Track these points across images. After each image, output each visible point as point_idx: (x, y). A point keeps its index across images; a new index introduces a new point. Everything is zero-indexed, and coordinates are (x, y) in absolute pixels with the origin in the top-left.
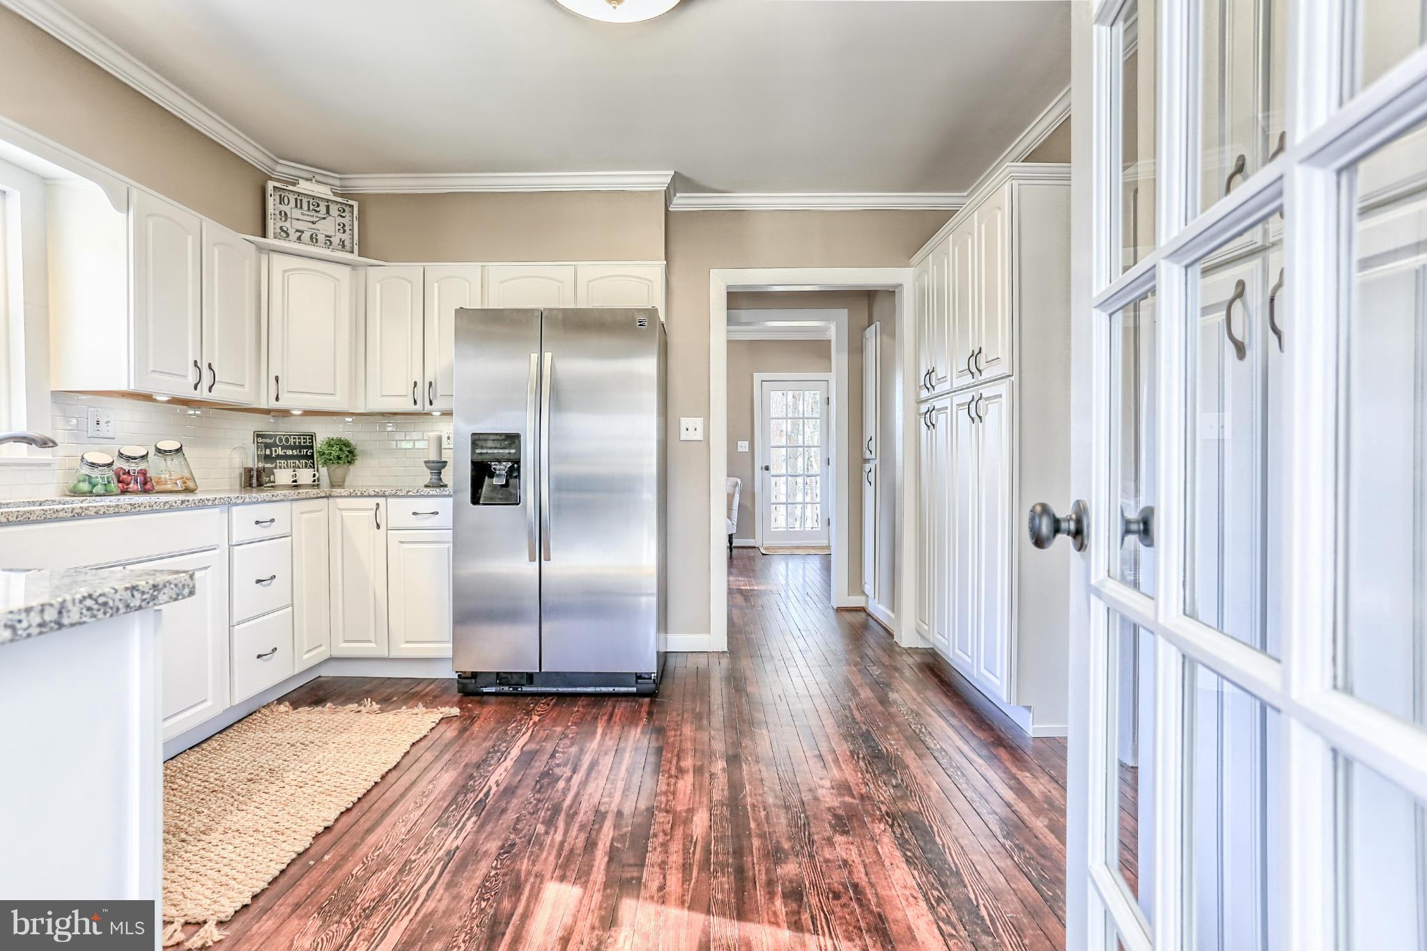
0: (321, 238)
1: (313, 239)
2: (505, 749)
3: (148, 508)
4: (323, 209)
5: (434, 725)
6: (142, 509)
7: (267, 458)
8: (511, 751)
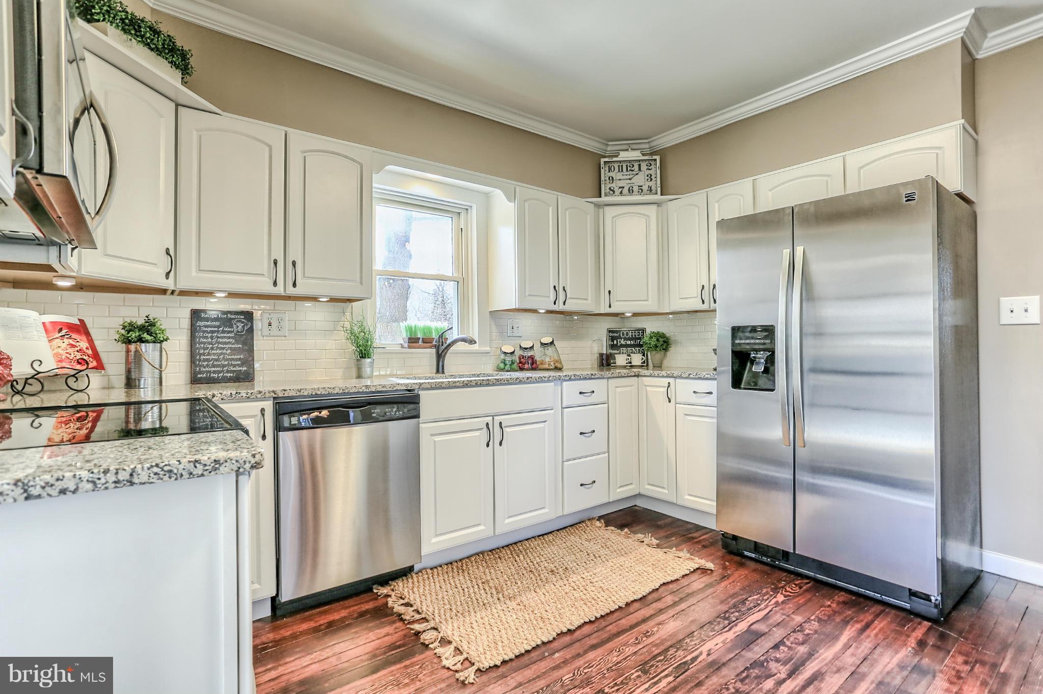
0: (636, 189)
1: (631, 191)
2: (734, 619)
3: (506, 382)
4: (636, 167)
5: (688, 572)
6: (502, 382)
7: (613, 347)
8: (739, 624)
